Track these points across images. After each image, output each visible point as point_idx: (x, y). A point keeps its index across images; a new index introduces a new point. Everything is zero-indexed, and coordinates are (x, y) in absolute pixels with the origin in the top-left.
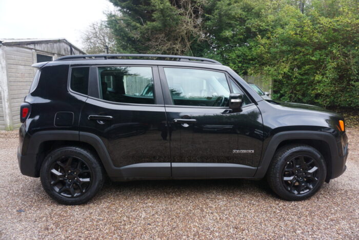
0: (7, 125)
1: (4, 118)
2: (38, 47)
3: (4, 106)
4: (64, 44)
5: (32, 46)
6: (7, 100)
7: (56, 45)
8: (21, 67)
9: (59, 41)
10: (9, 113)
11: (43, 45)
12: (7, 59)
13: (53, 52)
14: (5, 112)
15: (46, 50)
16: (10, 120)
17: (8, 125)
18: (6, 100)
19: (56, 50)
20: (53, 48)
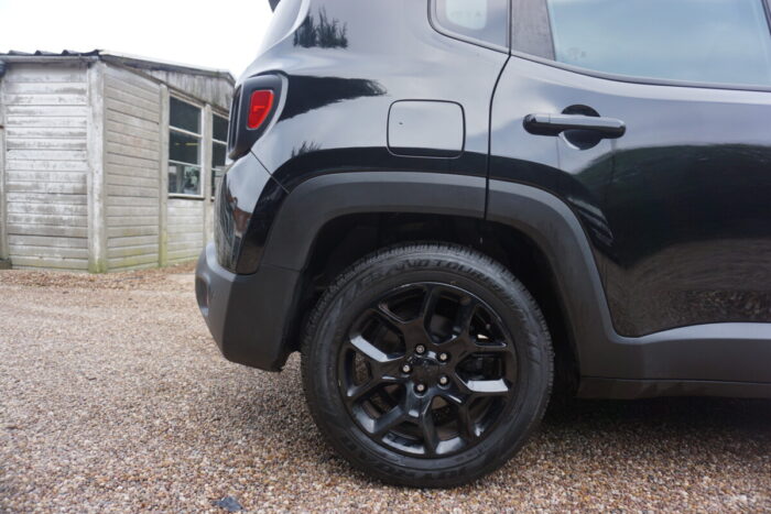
0: (93, 259)
1: (89, 240)
2: (173, 80)
3: (89, 212)
4: (226, 83)
5: (161, 76)
6: (100, 196)
7: (210, 83)
8: (136, 122)
9: (217, 75)
10: (100, 229)
11: (185, 78)
12: (107, 96)
13: (204, 97)
14: (92, 226)
15: (189, 90)
16: (101, 245)
17: (97, 258)
18: (96, 197)
19: (210, 94)
20: (203, 89)
